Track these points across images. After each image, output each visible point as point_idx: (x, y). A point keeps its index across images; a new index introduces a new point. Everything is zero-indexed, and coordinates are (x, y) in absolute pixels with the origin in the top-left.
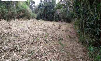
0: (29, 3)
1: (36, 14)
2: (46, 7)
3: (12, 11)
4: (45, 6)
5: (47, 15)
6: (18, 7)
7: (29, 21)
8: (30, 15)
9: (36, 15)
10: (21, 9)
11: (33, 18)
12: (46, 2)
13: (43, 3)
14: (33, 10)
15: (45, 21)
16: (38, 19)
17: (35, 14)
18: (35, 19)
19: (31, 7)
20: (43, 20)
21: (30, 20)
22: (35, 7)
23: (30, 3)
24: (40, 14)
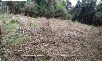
0: (66, 4)
1: (72, 15)
2: (83, 8)
3: (50, 11)
5: (84, 17)
6: (56, 8)
8: (66, 15)
10: (58, 9)
11: (68, 19)
12: (84, 3)
13: (80, 4)
14: (69, 11)
15: (81, 23)
16: (74, 20)
17: (70, 15)
18: (70, 20)
19: (67, 8)
20: (79, 22)
21: (65, 20)
22: (71, 8)
24: (76, 16)
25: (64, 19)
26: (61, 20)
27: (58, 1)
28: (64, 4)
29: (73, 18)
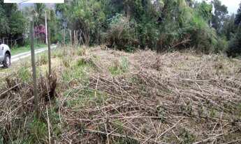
0: (210, 12)
1: (228, 39)
3: (167, 33)
7: (205, 57)
8: (210, 41)
9: (226, 44)
10: (188, 27)
11: (216, 52)
14: (221, 29)
16: (232, 53)
17: (224, 41)
19: (214, 21)
21: (208, 54)
22: (226, 20)
23: (213, 11)
25: (206, 51)
26: (197, 53)
27: (187, 7)
28: (204, 11)
29: (231, 49)
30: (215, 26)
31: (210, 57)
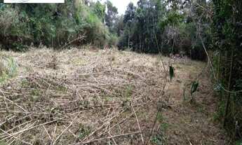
1: (119, 35)
2: (141, 21)
3: (64, 29)
4: (138, 18)
5: (143, 39)
6: (77, 21)
7: (100, 51)
8: (104, 38)
9: (117, 39)
10: (84, 24)
11: (110, 46)
12: (142, 8)
13: (134, 10)
14: (113, 26)
15: (139, 52)
16: (122, 47)
17: (115, 37)
18: (115, 49)
19: (108, 19)
20: (134, 51)
21: (103, 49)
22: (117, 19)
23: (106, 11)
24: (127, 37)
25: (101, 46)
26: (94, 48)
27: (83, 5)
28: (98, 11)
29: (121, 43)
30: (109, 25)
31: (104, 51)
